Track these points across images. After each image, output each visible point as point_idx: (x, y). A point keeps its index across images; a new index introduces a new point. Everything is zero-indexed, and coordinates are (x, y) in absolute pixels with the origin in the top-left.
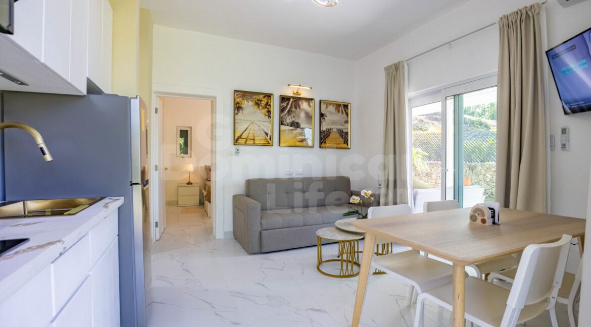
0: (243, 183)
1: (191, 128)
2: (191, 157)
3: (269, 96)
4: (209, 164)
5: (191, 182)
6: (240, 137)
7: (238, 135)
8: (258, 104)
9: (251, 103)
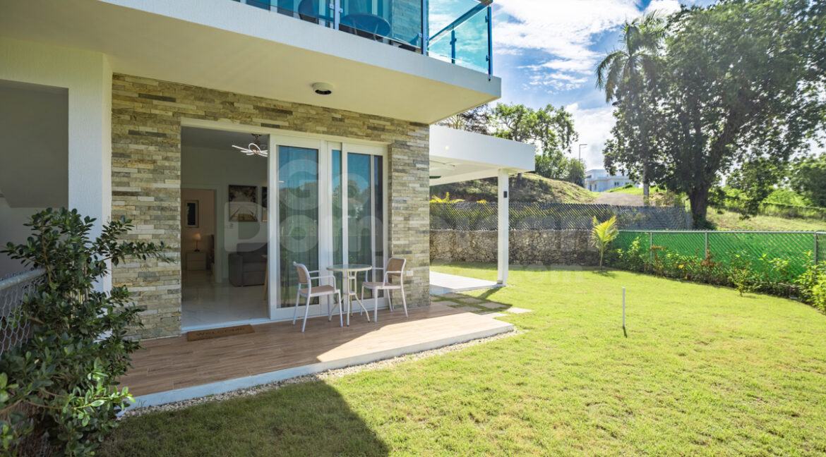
0: (235, 245)
1: (198, 201)
2: (198, 227)
3: (254, 188)
4: (213, 233)
5: (199, 249)
6: (234, 216)
7: (232, 214)
8: (246, 194)
9: (241, 193)
